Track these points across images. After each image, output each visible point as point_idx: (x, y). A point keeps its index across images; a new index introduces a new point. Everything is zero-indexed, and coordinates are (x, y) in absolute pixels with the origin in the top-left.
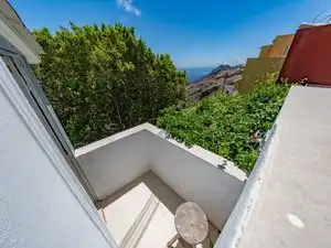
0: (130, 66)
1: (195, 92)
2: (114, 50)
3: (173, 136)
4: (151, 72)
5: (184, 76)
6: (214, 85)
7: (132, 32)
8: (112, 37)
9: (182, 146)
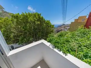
0: (39, 23)
1: (56, 31)
2: (35, 18)
3: (55, 47)
4: (44, 25)
5: (54, 26)
6: (61, 29)
7: (40, 15)
8: (35, 15)
9: (61, 53)
